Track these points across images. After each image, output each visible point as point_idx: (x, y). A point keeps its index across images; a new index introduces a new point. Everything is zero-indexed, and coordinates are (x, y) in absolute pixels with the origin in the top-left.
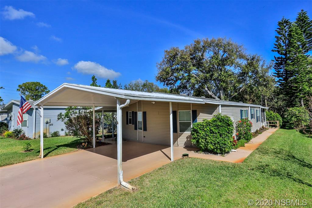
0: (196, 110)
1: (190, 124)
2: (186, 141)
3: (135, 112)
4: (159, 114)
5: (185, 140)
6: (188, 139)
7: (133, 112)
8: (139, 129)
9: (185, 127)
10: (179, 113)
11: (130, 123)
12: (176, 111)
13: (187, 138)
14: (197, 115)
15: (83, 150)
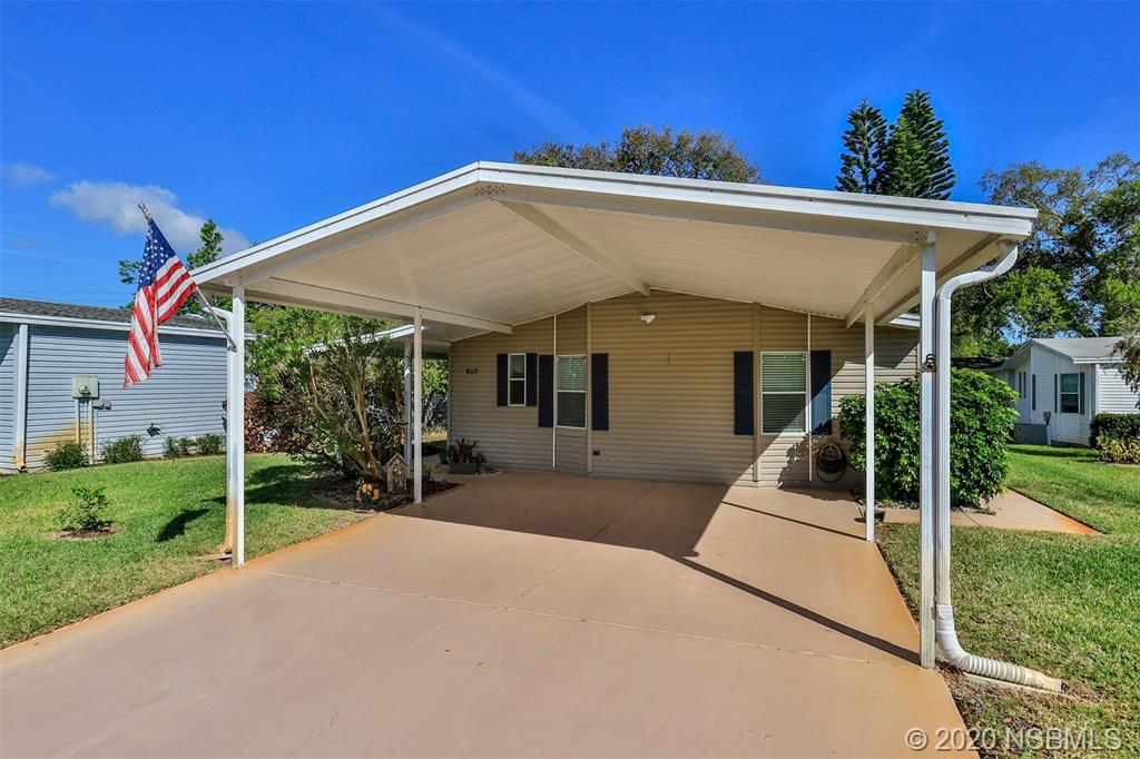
0: (829, 352)
1: (801, 402)
2: (786, 465)
3: (540, 356)
4: (671, 363)
5: (784, 461)
6: (792, 457)
7: (531, 357)
8: (558, 424)
9: (785, 412)
10: (762, 362)
11: (517, 399)
12: (752, 353)
13: (791, 453)
14: (833, 367)
15: (382, 513)
